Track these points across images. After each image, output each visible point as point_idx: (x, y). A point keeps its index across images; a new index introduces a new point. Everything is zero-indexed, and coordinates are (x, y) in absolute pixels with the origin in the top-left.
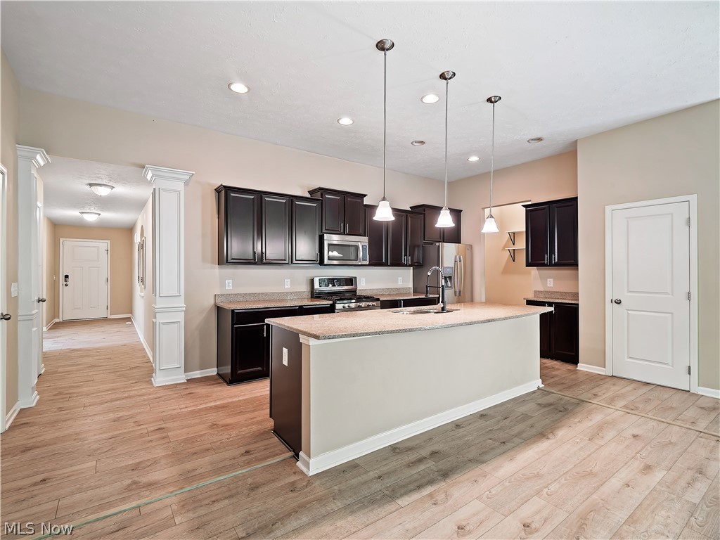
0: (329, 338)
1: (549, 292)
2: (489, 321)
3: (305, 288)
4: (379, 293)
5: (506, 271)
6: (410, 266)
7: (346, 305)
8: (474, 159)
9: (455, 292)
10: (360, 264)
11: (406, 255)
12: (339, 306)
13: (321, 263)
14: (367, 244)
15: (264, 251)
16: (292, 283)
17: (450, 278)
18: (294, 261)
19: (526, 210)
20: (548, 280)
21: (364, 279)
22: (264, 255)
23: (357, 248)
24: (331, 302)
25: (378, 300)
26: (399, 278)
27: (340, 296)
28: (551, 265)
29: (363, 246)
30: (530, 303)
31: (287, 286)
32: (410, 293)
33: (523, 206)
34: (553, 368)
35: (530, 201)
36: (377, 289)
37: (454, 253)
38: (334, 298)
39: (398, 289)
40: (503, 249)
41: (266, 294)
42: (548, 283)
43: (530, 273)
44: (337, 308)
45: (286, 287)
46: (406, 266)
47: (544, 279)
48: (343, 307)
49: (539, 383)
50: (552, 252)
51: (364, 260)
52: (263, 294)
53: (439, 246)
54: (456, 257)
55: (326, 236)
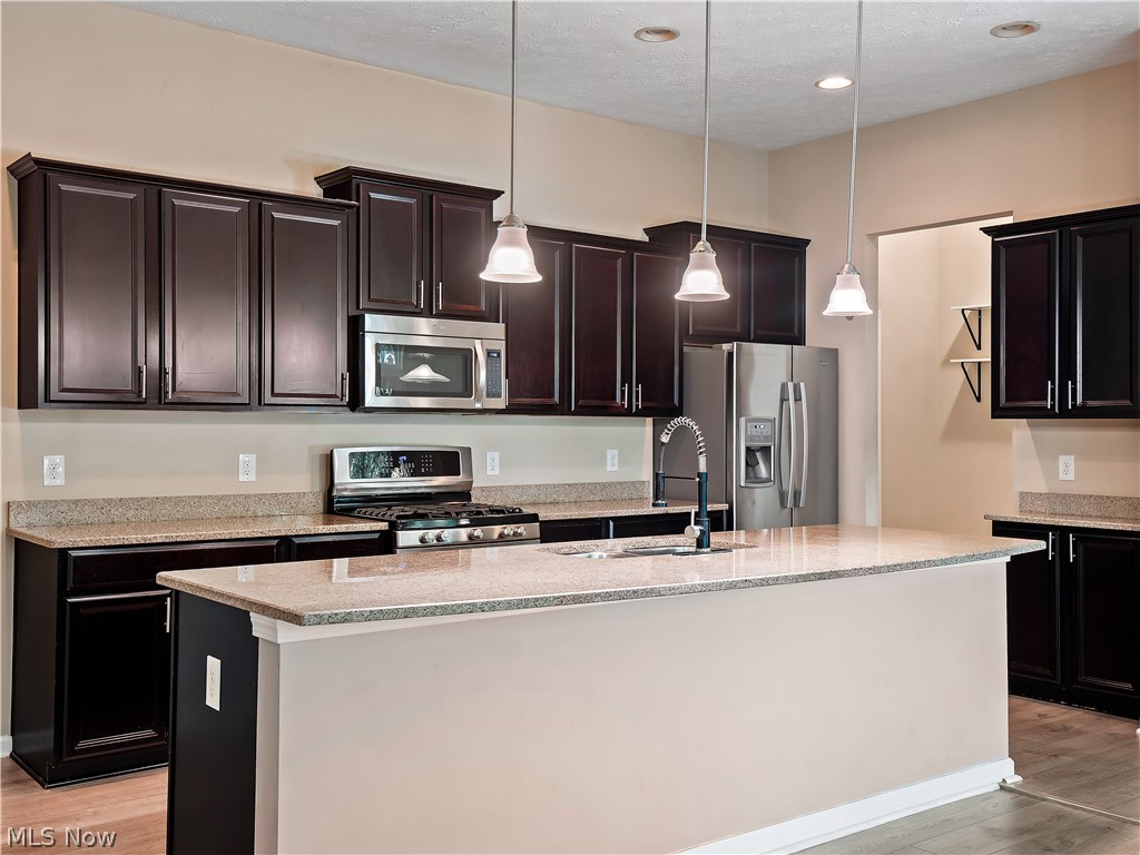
0: (333, 620)
1: (1065, 496)
2: (821, 576)
3: (306, 484)
4: (542, 498)
5: (955, 430)
6: (641, 413)
7: (431, 535)
8: (835, 83)
9: (782, 496)
10: (478, 406)
11: (626, 379)
12: (406, 538)
13: (356, 402)
14: (501, 346)
15: (169, 364)
16: (261, 469)
17: (766, 450)
18: (268, 398)
19: (995, 246)
20: (1063, 459)
21: (496, 455)
22: (170, 377)
23: (467, 357)
24: (384, 526)
25: (533, 518)
26: (610, 453)
27: (417, 507)
28: (1065, 413)
29: (489, 353)
30: (1002, 529)
31: (248, 475)
32: (641, 499)
33: (987, 230)
34: (1065, 729)
35: (1009, 213)
36: (538, 487)
37: (781, 375)
38: (397, 511)
39: (604, 486)
40: (946, 363)
41: (178, 501)
42: (1062, 467)
43: (1007, 438)
44: (400, 544)
45: (242, 478)
46: (628, 413)
47: (1048, 455)
48: (422, 540)
49: (1006, 770)
50: (1067, 372)
51: (493, 393)
52: (166, 500)
53: (730, 354)
54: (784, 386)
55: (371, 321)
